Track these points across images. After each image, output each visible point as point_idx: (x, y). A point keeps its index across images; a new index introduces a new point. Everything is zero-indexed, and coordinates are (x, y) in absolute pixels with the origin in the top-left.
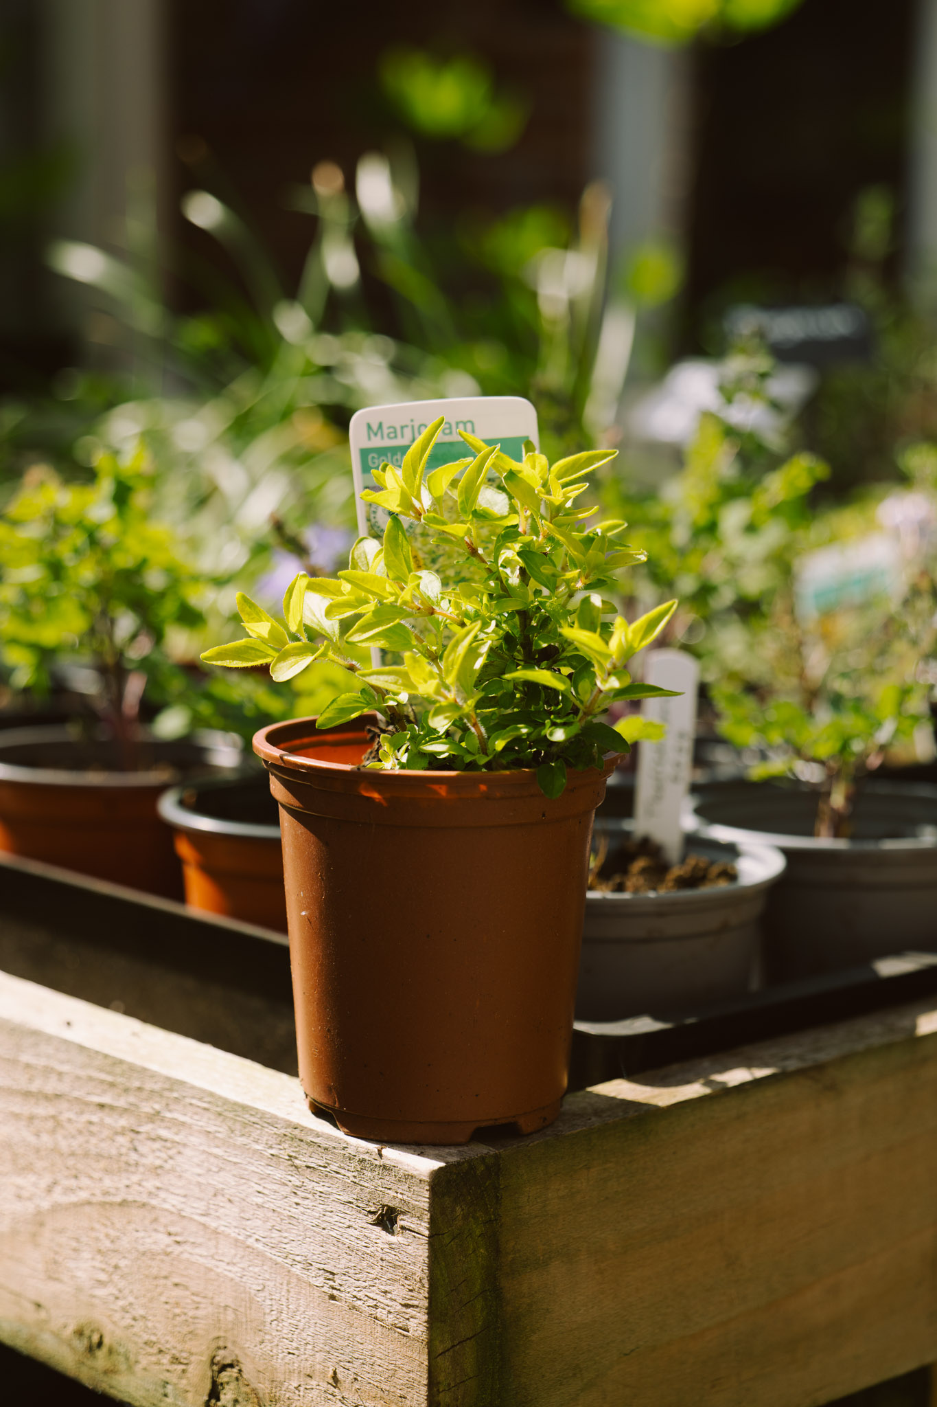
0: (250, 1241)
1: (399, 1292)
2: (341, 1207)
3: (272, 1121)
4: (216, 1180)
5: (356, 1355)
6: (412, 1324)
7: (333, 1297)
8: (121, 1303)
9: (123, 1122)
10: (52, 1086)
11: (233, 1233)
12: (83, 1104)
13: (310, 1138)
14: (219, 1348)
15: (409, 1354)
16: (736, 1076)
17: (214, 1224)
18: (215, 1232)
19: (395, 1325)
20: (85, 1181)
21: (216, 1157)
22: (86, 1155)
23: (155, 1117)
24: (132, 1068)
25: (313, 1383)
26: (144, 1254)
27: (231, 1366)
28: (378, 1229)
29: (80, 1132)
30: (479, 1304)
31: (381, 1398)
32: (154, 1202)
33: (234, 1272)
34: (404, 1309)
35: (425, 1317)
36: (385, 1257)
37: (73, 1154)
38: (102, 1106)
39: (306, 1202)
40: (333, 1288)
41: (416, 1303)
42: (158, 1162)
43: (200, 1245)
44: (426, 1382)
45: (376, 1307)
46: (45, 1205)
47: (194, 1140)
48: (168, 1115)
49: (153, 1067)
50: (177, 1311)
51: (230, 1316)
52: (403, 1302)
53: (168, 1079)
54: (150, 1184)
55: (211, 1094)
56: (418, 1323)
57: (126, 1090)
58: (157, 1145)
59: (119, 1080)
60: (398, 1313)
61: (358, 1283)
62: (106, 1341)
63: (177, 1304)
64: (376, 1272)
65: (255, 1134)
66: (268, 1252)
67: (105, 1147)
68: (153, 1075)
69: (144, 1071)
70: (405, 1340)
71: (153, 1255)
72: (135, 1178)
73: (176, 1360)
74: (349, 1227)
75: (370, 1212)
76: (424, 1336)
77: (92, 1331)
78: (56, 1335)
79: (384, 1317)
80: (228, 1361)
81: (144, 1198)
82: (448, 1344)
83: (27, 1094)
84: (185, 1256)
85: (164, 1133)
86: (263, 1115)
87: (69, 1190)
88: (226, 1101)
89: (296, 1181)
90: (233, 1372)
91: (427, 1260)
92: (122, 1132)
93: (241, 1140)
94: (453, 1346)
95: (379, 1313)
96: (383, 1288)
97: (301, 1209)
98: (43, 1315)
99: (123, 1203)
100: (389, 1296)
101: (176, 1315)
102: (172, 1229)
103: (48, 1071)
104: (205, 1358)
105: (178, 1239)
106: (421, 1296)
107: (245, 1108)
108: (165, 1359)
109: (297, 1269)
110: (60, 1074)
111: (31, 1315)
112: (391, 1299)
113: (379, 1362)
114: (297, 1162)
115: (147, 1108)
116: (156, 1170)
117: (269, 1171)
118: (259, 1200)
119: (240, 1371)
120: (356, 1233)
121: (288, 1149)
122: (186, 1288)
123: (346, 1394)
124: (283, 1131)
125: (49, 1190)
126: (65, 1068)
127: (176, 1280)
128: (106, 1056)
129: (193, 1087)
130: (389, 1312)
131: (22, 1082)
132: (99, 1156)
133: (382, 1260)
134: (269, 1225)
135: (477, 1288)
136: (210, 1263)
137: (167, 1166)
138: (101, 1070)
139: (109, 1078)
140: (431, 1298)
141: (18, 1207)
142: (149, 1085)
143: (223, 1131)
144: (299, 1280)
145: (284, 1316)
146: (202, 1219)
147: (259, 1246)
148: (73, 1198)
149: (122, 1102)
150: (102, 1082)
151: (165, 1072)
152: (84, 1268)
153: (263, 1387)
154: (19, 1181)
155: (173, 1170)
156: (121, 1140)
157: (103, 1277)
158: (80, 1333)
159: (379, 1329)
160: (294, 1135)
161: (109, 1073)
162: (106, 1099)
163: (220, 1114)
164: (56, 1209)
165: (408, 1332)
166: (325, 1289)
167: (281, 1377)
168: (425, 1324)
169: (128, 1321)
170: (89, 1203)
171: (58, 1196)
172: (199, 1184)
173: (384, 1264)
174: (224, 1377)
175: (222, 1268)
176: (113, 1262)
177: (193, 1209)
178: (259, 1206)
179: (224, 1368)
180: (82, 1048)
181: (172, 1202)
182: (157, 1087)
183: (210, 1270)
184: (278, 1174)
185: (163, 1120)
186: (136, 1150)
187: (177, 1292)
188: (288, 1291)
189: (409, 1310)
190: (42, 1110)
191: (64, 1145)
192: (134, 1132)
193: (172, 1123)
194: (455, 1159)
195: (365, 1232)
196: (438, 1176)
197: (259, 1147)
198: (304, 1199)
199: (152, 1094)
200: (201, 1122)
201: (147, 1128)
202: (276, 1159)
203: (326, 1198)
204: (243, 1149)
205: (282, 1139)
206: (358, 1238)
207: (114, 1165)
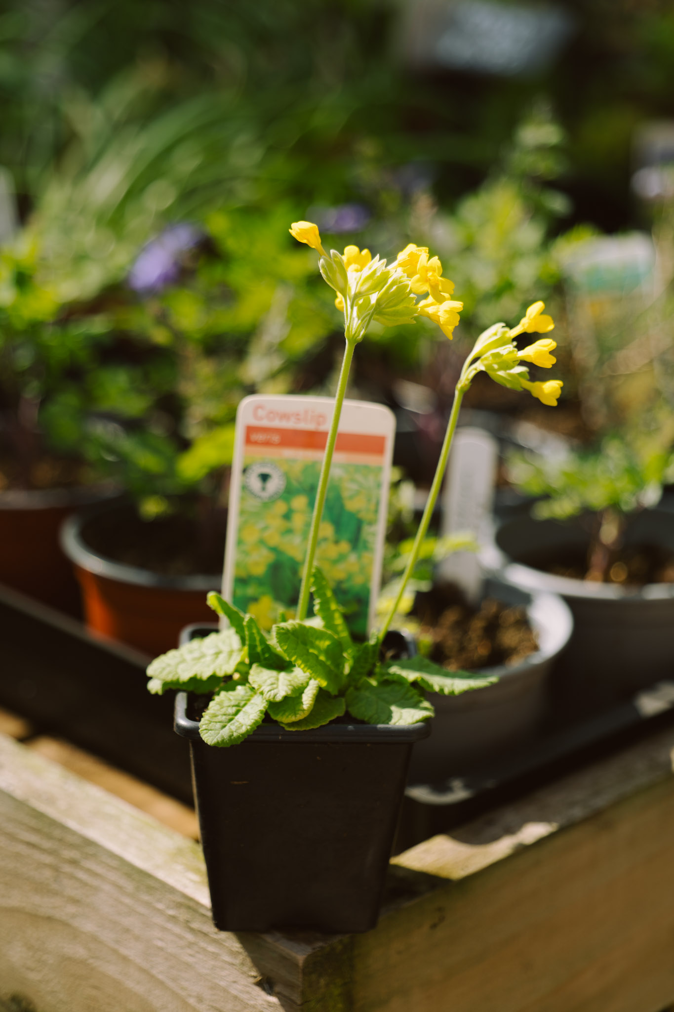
0: (154, 971)
2: (228, 967)
3: (172, 890)
4: (127, 921)
8: (48, 988)
9: (47, 859)
11: (141, 962)
12: (12, 837)
13: (202, 910)
16: (533, 832)
17: (123, 951)
18: (125, 959)
20: (15, 893)
21: (125, 904)
22: (18, 875)
23: (74, 862)
24: (55, 823)
26: (66, 958)
28: (258, 989)
29: (13, 857)
32: (74, 923)
33: (140, 989)
38: (29, 844)
39: (199, 956)
42: (77, 896)
43: (113, 963)
47: (107, 887)
48: (85, 864)
49: (72, 824)
50: (94, 1004)
53: (83, 837)
54: (71, 909)
57: (50, 837)
58: (76, 883)
59: (43, 828)
63: (93, 1000)
65: (158, 896)
66: (169, 983)
67: (32, 873)
68: (71, 832)
69: (65, 828)
71: (75, 961)
72: (58, 902)
74: (235, 982)
75: (251, 975)
77: (25, 1000)
81: (65, 918)
84: (100, 968)
85: (81, 875)
86: (163, 884)
88: (131, 866)
89: (190, 937)
92: (50, 866)
93: (146, 897)
97: (195, 959)
99: (50, 918)
101: (92, 1008)
102: (90, 946)
105: (96, 954)
107: (148, 875)
109: (192, 1001)
114: (192, 926)
115: (67, 854)
116: (75, 901)
117: (169, 926)
118: (160, 944)
120: (240, 987)
121: (183, 915)
122: (101, 990)
124: (180, 900)
127: (93, 982)
128: (33, 809)
129: (107, 850)
132: (29, 880)
134: (169, 964)
138: (28, 816)
139: (35, 824)
142: (68, 838)
143: (130, 887)
144: (192, 1008)
146: (115, 946)
147: (160, 977)
151: (82, 831)
152: (17, 954)
155: (88, 905)
156: (45, 871)
157: (33, 965)
158: (14, 998)
160: (189, 904)
161: (35, 820)
162: (34, 838)
170: (19, 910)
172: (111, 921)
175: (129, 984)
176: (41, 955)
177: (107, 936)
178: (161, 949)
180: (12, 798)
181: (89, 927)
182: (76, 841)
183: (120, 984)
184: (177, 930)
185: (80, 866)
186: (58, 882)
187: (95, 992)
192: (56, 869)
193: (89, 871)
194: (319, 944)
195: (248, 989)
196: (307, 961)
197: (160, 906)
198: (198, 952)
199: (72, 846)
200: (113, 876)
201: (67, 868)
202: (173, 919)
203: (215, 956)
204: (148, 904)
205: (179, 905)
206: (241, 992)
207: (41, 888)
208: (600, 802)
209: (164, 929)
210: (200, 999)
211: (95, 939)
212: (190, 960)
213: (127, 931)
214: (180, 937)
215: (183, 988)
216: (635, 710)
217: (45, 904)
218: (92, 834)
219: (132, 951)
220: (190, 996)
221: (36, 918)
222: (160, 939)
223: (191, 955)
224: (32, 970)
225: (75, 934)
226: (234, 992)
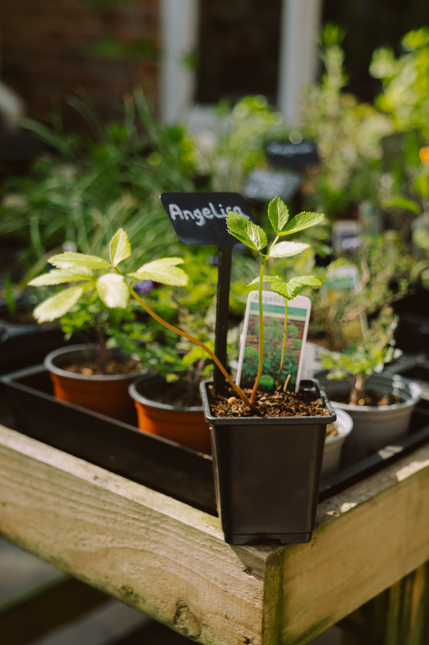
0: (193, 570)
1: (252, 594)
2: (230, 564)
3: (204, 533)
4: (181, 549)
5: (234, 610)
6: (257, 604)
7: (226, 591)
8: (141, 581)
9: (143, 525)
10: (113, 509)
11: (187, 566)
12: (126, 517)
13: (218, 541)
14: (180, 601)
15: (255, 613)
17: (179, 562)
18: (180, 565)
19: (250, 603)
20: (126, 541)
21: (181, 541)
22: (127, 533)
23: (156, 525)
24: (147, 509)
25: (217, 616)
26: (150, 567)
27: (185, 606)
28: (244, 573)
29: (125, 525)
30: (277, 595)
31: (244, 625)
32: (155, 551)
33: (186, 578)
34: (254, 599)
35: (262, 603)
36: (247, 582)
37: (122, 532)
38: (134, 519)
39: (216, 561)
40: (225, 588)
41: (258, 598)
42: (157, 540)
43: (173, 568)
44: (261, 622)
45: (243, 597)
46: (110, 546)
47: (171, 535)
48: (162, 525)
49: (156, 509)
50: (163, 587)
51: (185, 591)
52: (254, 597)
53: (161, 514)
54: (154, 546)
55: (179, 522)
56: (259, 604)
57: (145, 515)
58: (156, 534)
59: (142, 511)
60: (252, 600)
61: (237, 589)
62: (135, 592)
63: (163, 585)
64: (243, 586)
65: (197, 537)
66: (201, 574)
67: (135, 531)
68: (155, 512)
69: (151, 510)
70: (254, 608)
71: (154, 568)
72: (147, 543)
73: (162, 602)
74: (233, 571)
75: (240, 568)
76: (261, 608)
77: (129, 588)
78: (114, 587)
79: (246, 600)
80: (184, 605)
81: (150, 550)
82: (268, 609)
83: (103, 510)
84: (167, 570)
85: (159, 530)
86: (200, 531)
87: (119, 543)
88: (185, 525)
89: (212, 553)
90: (186, 609)
91: (263, 585)
92: (143, 528)
93: (191, 538)
94: (270, 610)
95: (244, 598)
96: (246, 591)
97: (214, 563)
98: (108, 580)
99: (142, 550)
100: (248, 594)
101: (163, 588)
102: (162, 561)
103: (112, 504)
104: (174, 603)
105: (165, 564)
106: (261, 596)
107: (192, 528)
108: (158, 601)
109: (212, 581)
110: (117, 506)
111: (103, 580)
112: (249, 595)
113: (243, 614)
114: (213, 548)
115: (152, 522)
116: (156, 542)
117: (202, 549)
118: (197, 557)
119: (188, 609)
120: (236, 573)
121: (209, 544)
122: (167, 580)
123: (230, 621)
124: (207, 537)
125: (112, 541)
126: (120, 504)
127: (163, 577)
128: (136, 503)
129: (171, 518)
130: (248, 599)
131: (101, 506)
132: (133, 534)
133: (246, 583)
134: (201, 566)
135: (277, 590)
136: (177, 574)
137: (161, 541)
138: (134, 506)
139: (137, 510)
140: (264, 597)
141: (99, 545)
142: (154, 515)
143: (183, 534)
144: (213, 584)
145: (206, 594)
146: (175, 560)
147: (197, 572)
148: (121, 545)
149: (142, 518)
150: (135, 511)
151: (160, 511)
152: (126, 568)
153: (198, 615)
154: (99, 536)
155: (162, 543)
156: (141, 530)
157: (133, 572)
158: (124, 588)
159: (244, 604)
160: (213, 539)
161: (138, 508)
162: (136, 516)
163: (182, 528)
164: (114, 548)
165: (255, 605)
166: (223, 588)
167: (204, 613)
168: (262, 605)
169: (143, 587)
170: (127, 548)
171: (115, 544)
172: (173, 549)
173: (247, 584)
174: (182, 610)
175: (181, 576)
176: (138, 567)
177: (171, 556)
178: (197, 559)
179: (181, 607)
180: (126, 499)
181: (162, 553)
182: (157, 516)
183: (176, 576)
184: (206, 551)
185: (159, 526)
186: (148, 534)
187: (164, 581)
188: (208, 587)
189: (256, 600)
190: (109, 516)
191: (118, 528)
192: (147, 529)
193: (163, 528)
194: (271, 552)
195: (240, 574)
196: (267, 559)
197: (198, 541)
198: (216, 560)
199: (155, 518)
200: (175, 530)
201: (152, 528)
202: (204, 546)
203: (224, 561)
204: (192, 541)
205: (207, 540)
206: (236, 575)
207: (139, 538)
208: (372, 494)
209: (199, 551)
210: (216, 580)
211: (165, 558)
212: (212, 563)
213: (180, 553)
214: (207, 554)
215: (208, 576)
216: (380, 457)
217: (140, 545)
218: (165, 512)
219: (183, 562)
220: (211, 579)
221: (135, 551)
222: (197, 555)
223: (213, 561)
224: (133, 574)
225: (156, 557)
226: (233, 575)
